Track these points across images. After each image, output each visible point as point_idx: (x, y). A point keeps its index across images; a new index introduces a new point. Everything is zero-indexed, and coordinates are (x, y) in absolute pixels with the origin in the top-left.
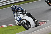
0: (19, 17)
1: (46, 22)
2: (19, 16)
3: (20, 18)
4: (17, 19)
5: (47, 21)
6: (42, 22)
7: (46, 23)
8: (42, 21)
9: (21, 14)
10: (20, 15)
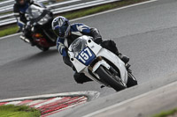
0: (86, 52)
1: (86, 96)
2: (87, 49)
3: (91, 55)
4: (80, 57)
5: (92, 93)
6: (72, 97)
7: (87, 100)
8: (73, 93)
9: (90, 41)
10: (89, 45)
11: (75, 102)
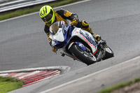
1: (59, 70)
5: (64, 68)
6: (48, 70)
7: (60, 73)
8: (49, 68)
11: (50, 75)
